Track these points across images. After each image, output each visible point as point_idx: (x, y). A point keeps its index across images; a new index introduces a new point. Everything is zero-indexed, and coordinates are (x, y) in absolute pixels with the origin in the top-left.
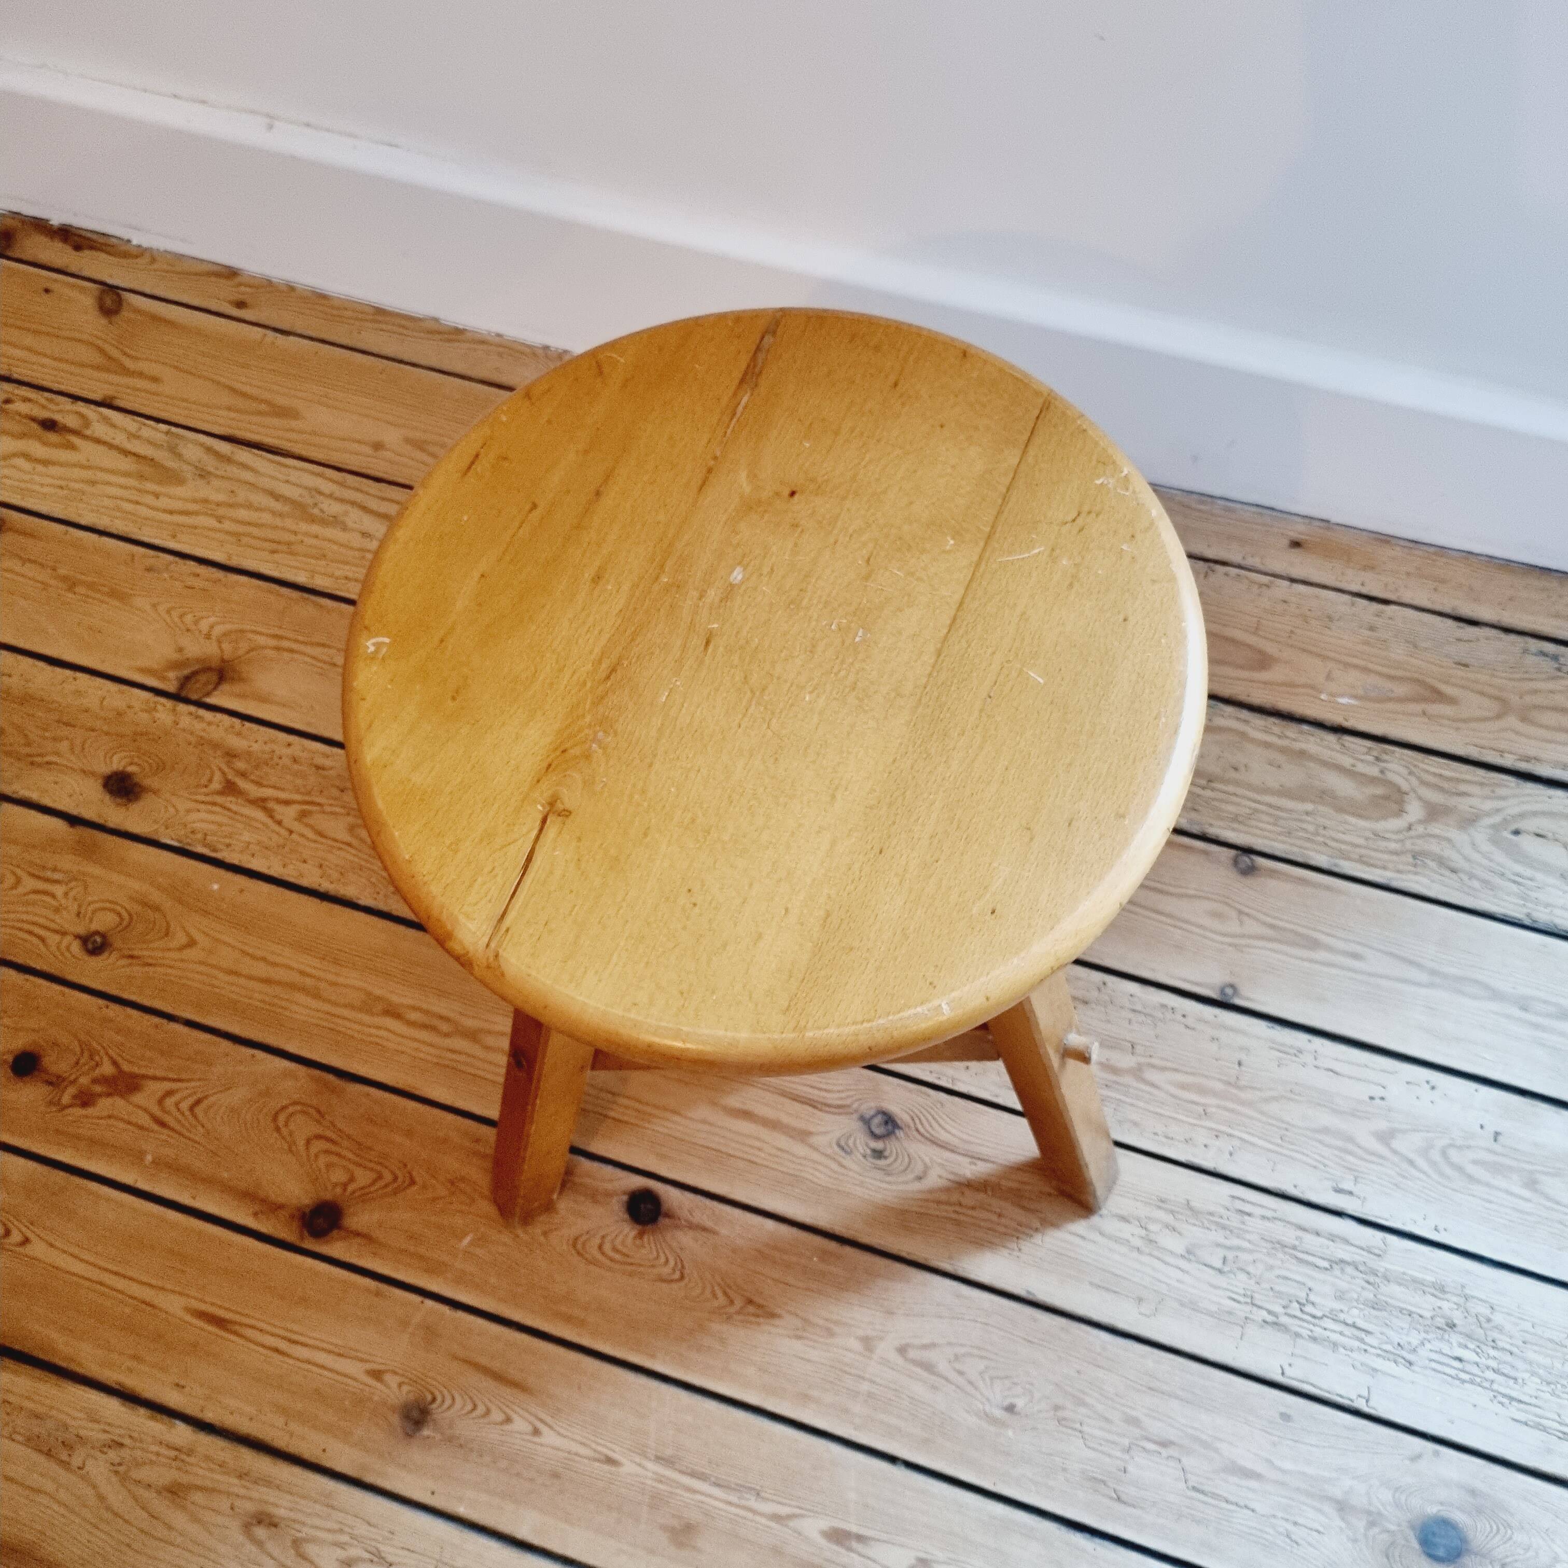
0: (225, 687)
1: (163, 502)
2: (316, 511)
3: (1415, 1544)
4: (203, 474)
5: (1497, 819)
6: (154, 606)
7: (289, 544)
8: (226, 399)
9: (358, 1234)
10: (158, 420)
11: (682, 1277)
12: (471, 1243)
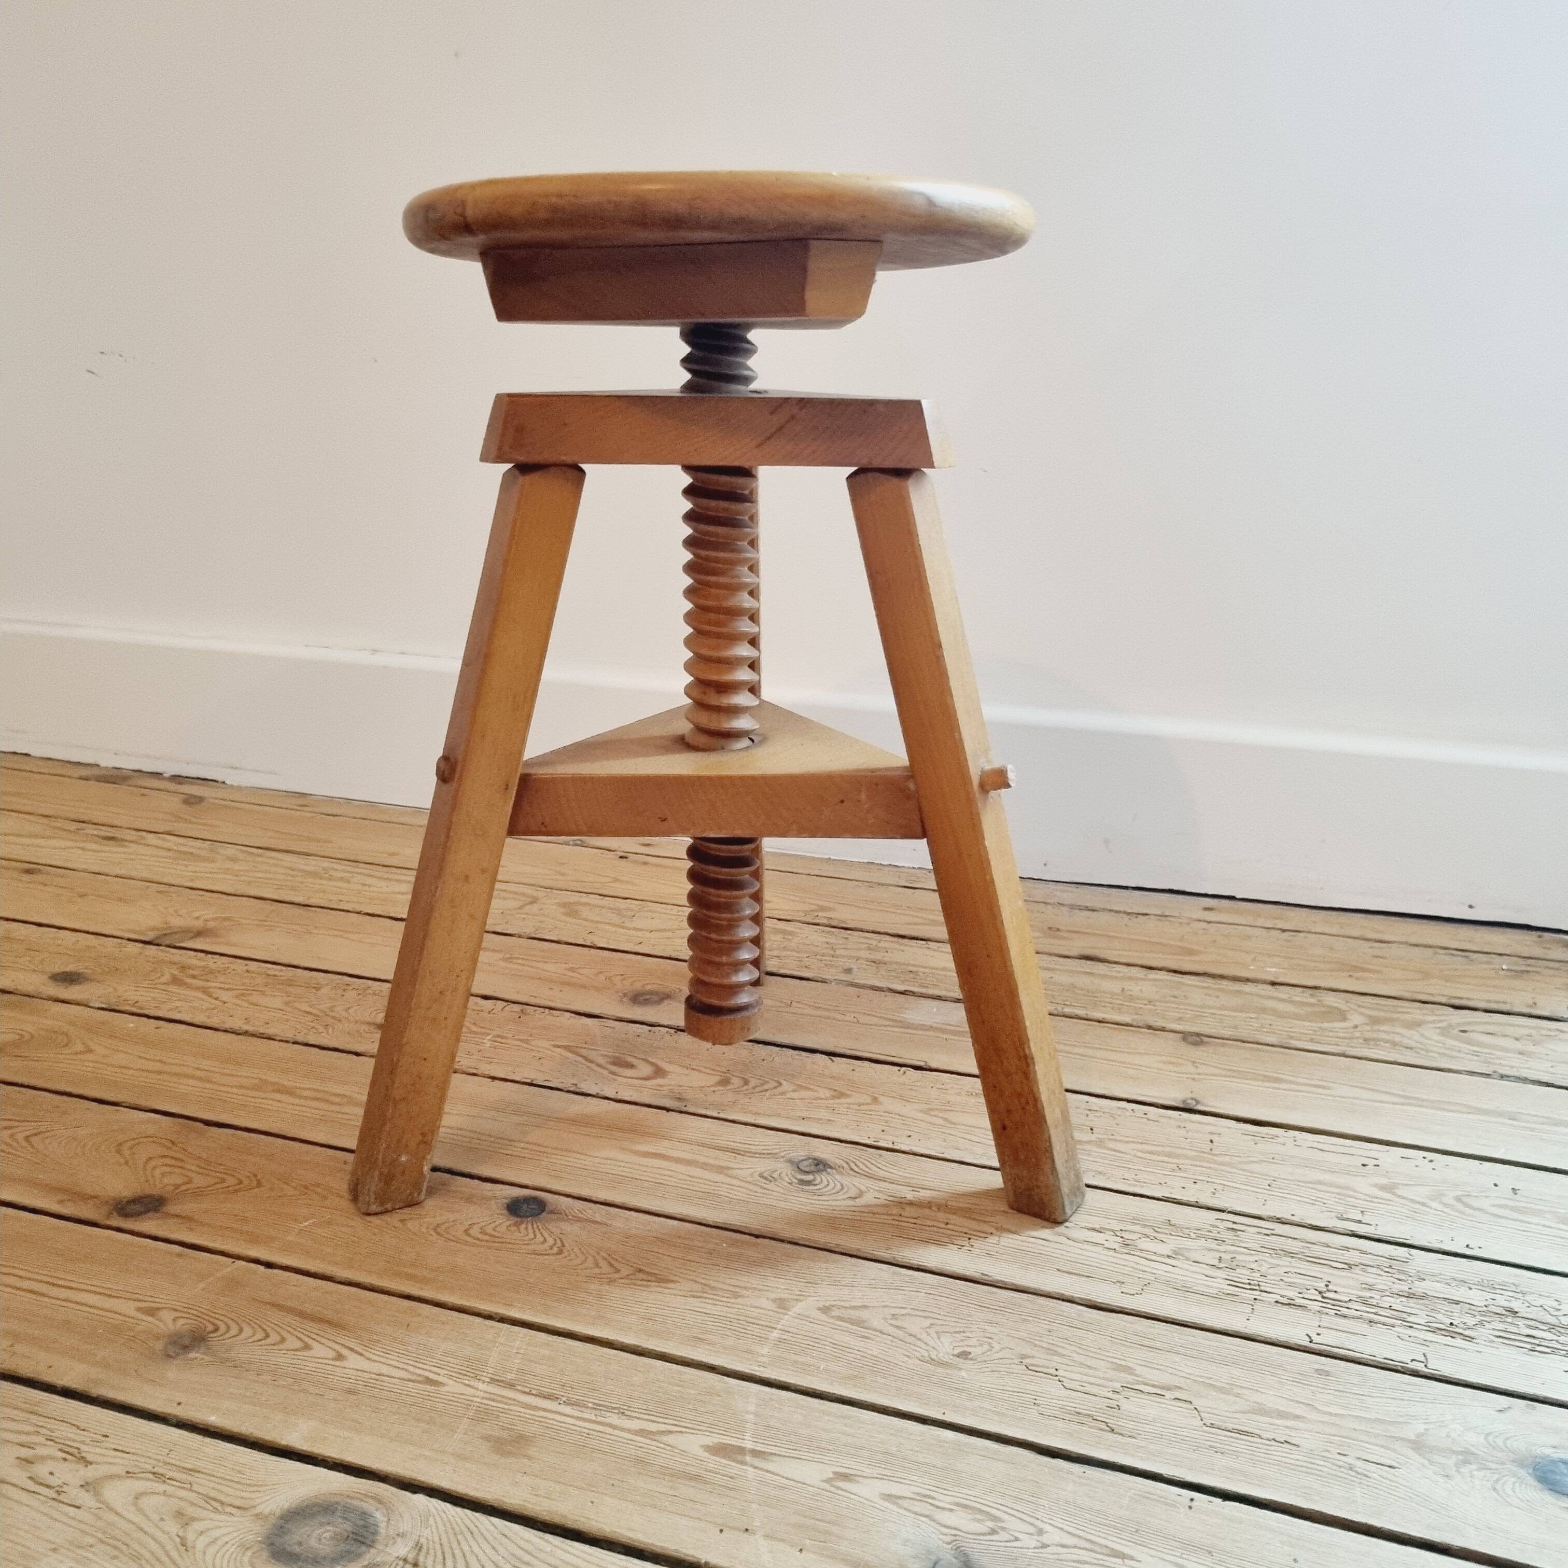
0: (198, 939)
1: (190, 868)
2: (325, 875)
3: (1533, 1483)
5: (1444, 1024)
6: (154, 906)
7: (292, 886)
9: (177, 1216)
10: (206, 840)
11: (560, 1252)
12: (312, 1225)
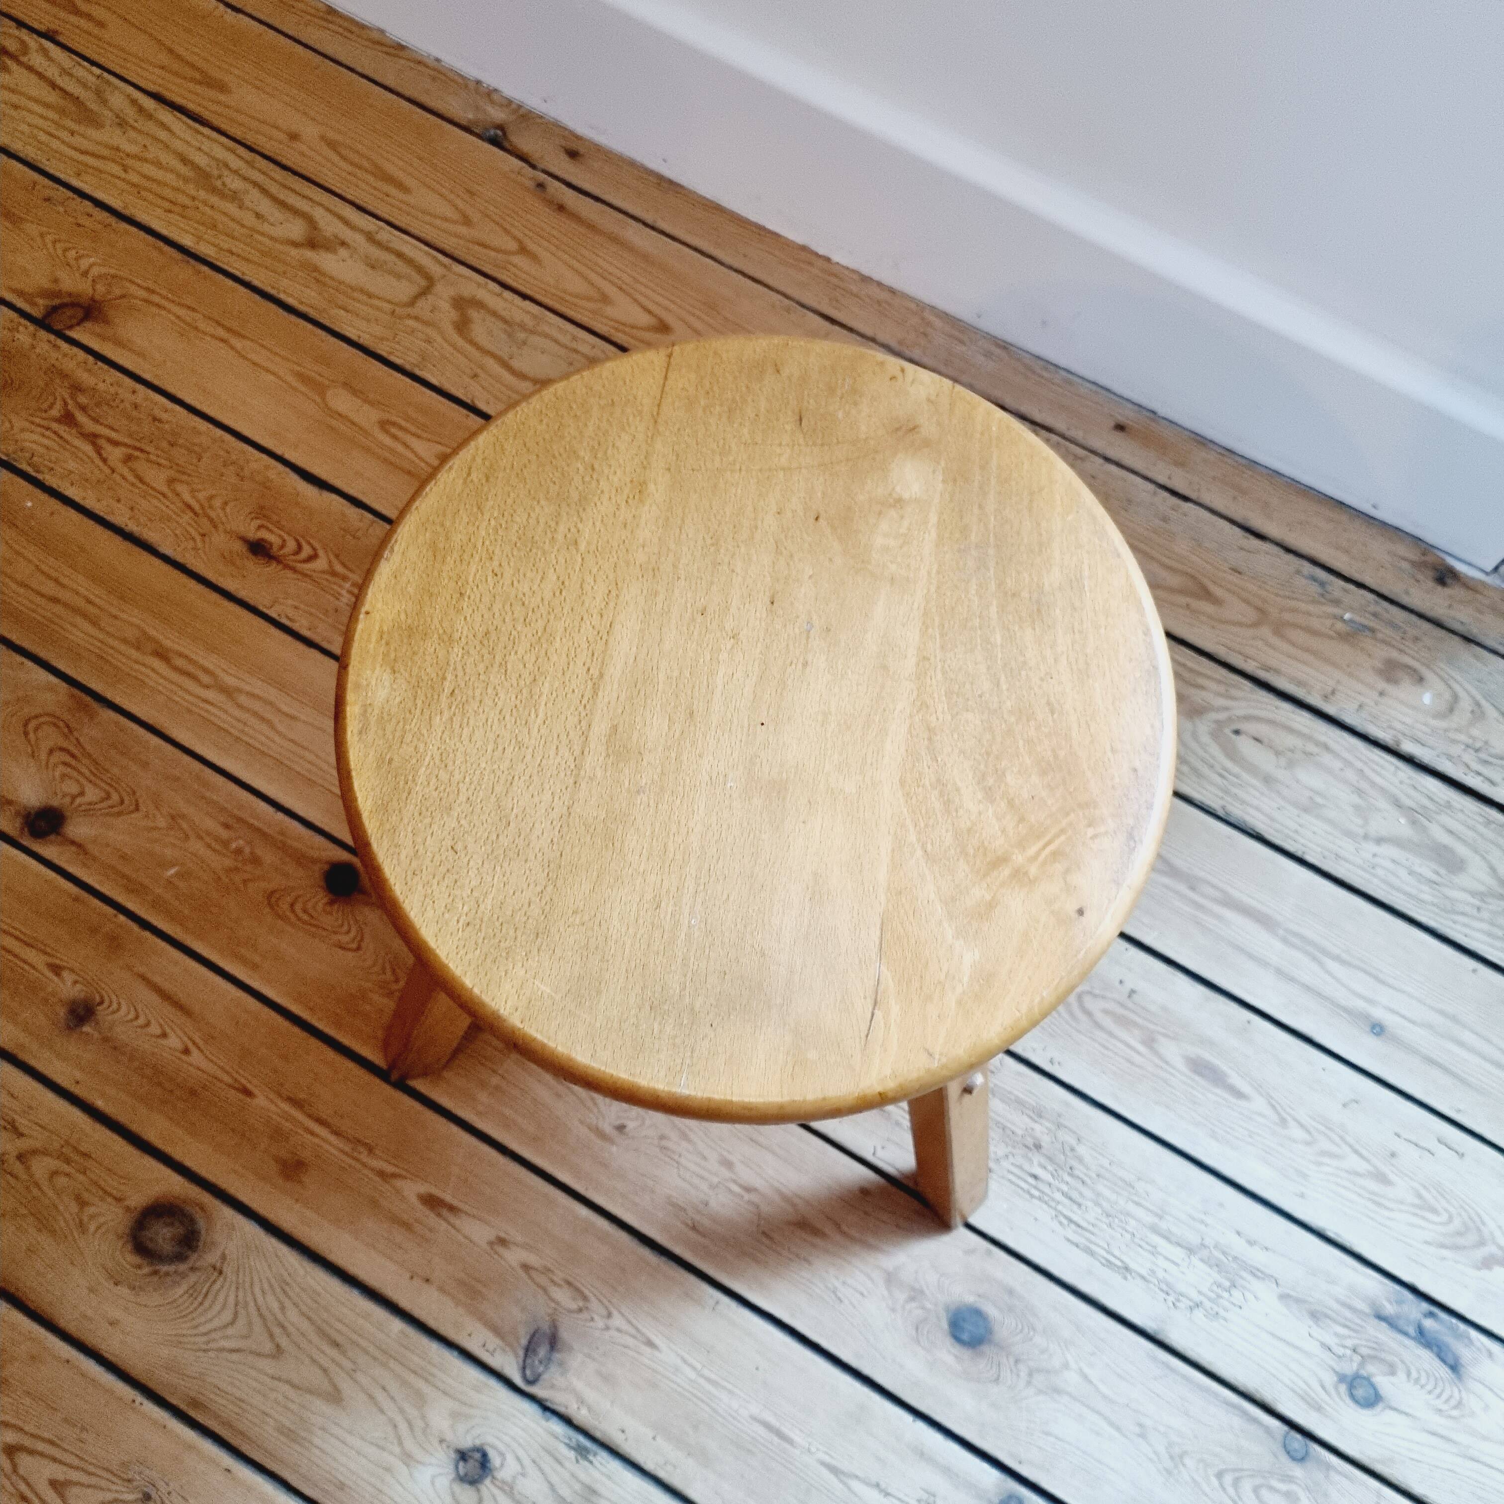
0: (88, 325)
1: (77, 141)
2: (218, 183)
3: (945, 1325)
4: (122, 123)
5: (1222, 716)
6: (42, 235)
7: (184, 207)
8: (163, 58)
9: (73, 843)
10: (93, 63)
11: (359, 948)
12: (177, 874)
